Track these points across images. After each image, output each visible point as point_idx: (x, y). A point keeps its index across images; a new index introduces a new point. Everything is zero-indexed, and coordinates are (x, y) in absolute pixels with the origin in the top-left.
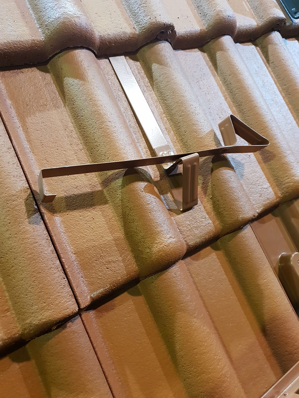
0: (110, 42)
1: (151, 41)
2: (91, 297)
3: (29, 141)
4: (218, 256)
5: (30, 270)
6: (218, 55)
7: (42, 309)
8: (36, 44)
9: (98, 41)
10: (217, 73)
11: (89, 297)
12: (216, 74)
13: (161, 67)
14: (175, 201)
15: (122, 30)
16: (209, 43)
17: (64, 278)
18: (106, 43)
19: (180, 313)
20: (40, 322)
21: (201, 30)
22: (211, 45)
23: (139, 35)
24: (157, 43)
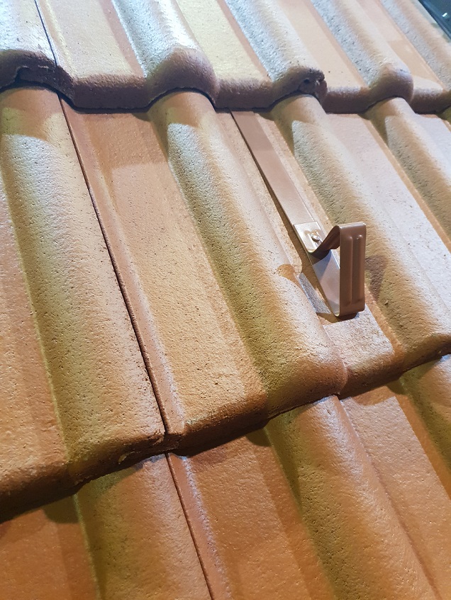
0: (234, 90)
1: (291, 93)
2: (187, 425)
3: (113, 196)
4: (401, 403)
5: (94, 357)
6: (388, 121)
7: (107, 419)
8: (135, 80)
9: (218, 85)
10: (387, 144)
11: (183, 423)
12: (386, 146)
13: (305, 124)
14: (327, 302)
15: (251, 77)
16: (374, 107)
17: (147, 380)
18: (229, 90)
19: (337, 477)
20: (102, 441)
21: (362, 88)
22: (377, 110)
23: (274, 84)
24: (300, 96)
